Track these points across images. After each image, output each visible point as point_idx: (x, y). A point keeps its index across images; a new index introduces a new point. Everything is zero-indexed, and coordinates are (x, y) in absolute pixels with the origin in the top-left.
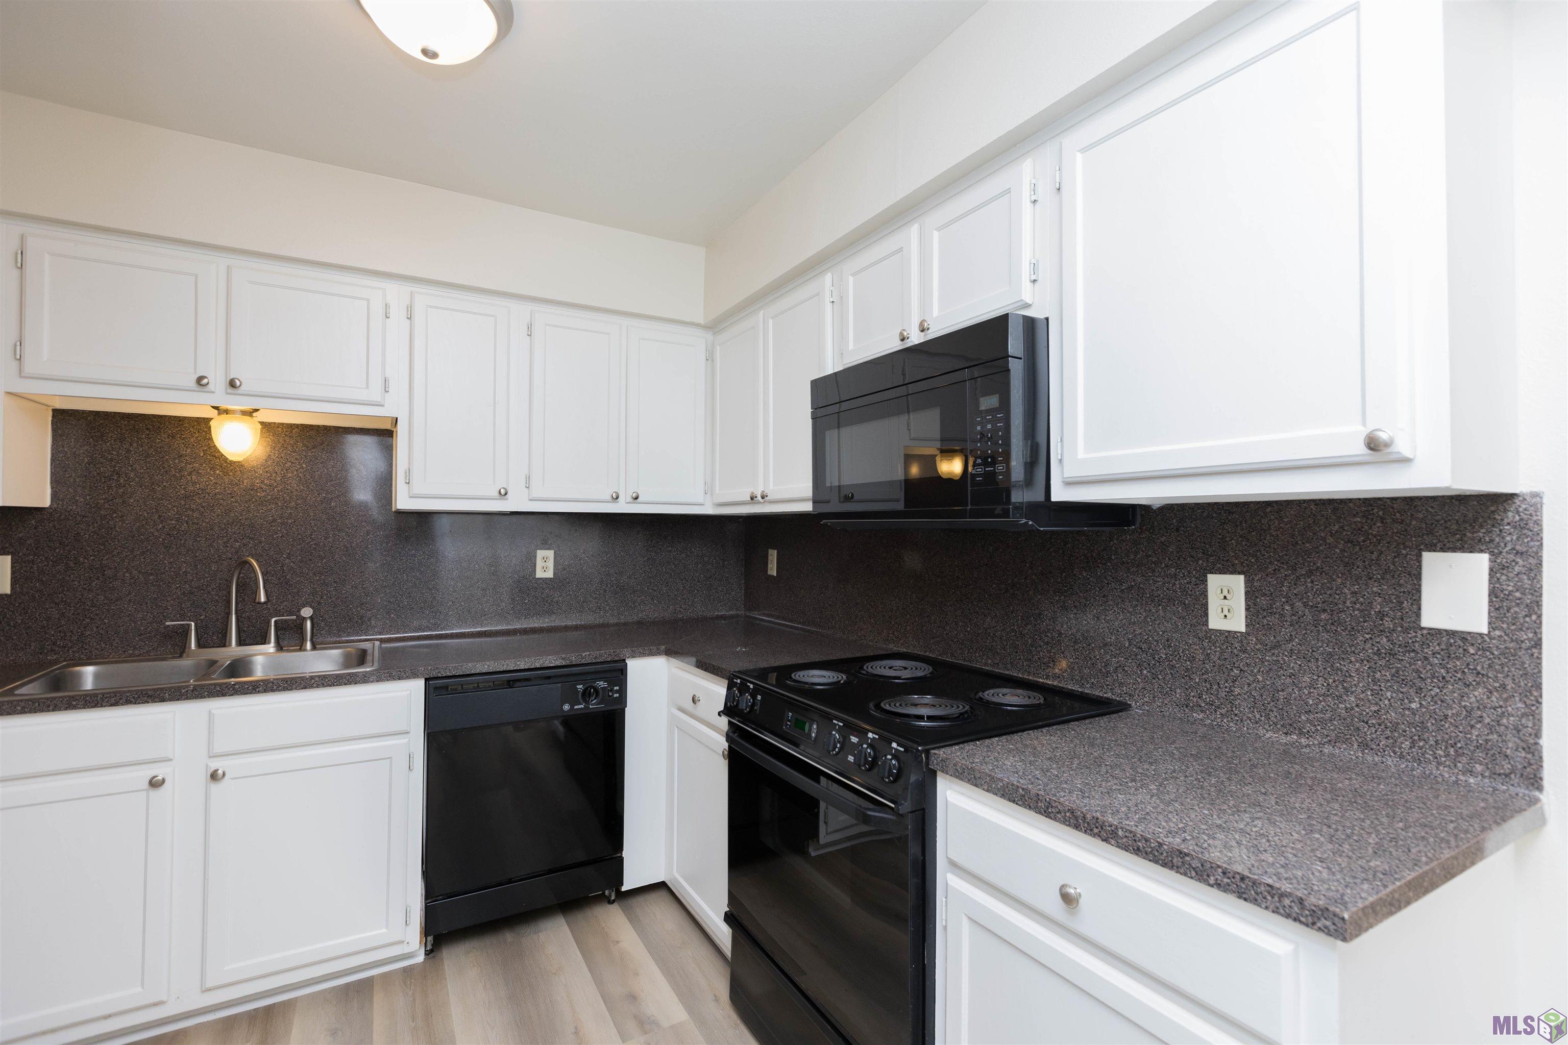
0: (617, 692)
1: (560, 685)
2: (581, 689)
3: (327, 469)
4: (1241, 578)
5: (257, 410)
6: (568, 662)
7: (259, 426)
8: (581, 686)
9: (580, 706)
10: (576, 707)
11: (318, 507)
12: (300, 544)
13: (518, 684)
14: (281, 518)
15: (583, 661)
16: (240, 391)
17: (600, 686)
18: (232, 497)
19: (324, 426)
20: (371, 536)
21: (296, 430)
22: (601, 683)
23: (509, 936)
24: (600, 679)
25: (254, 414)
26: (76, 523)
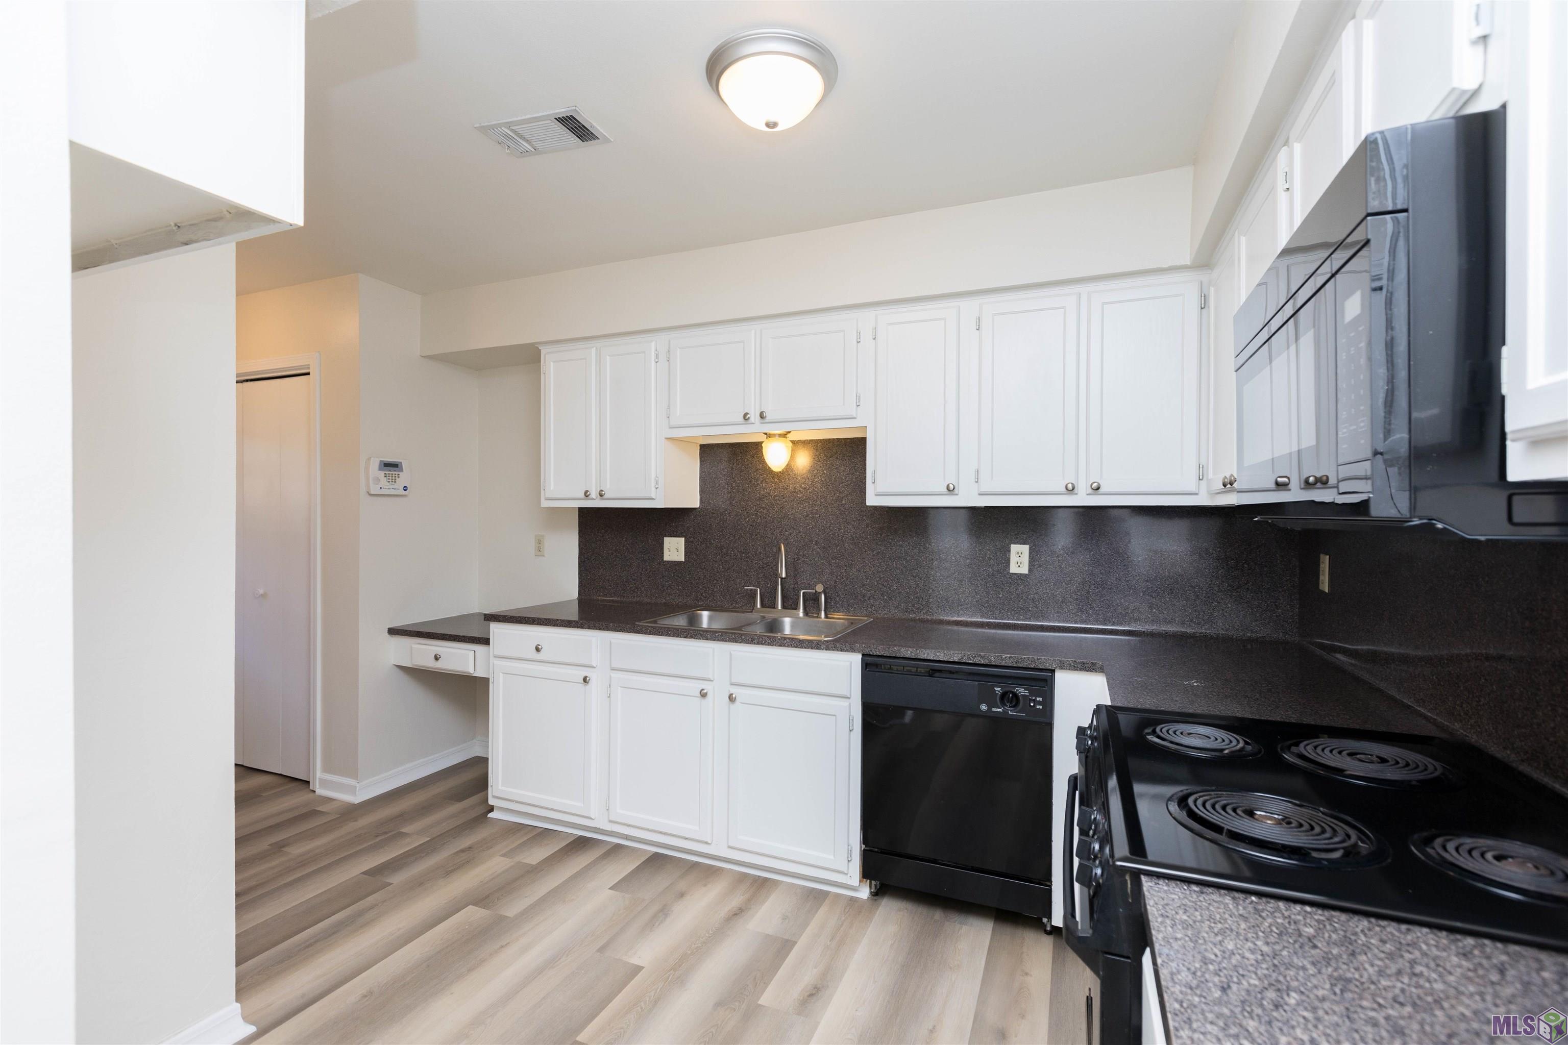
0: (1040, 703)
1: (976, 683)
2: (999, 691)
3: (840, 474)
5: (790, 432)
6: (987, 661)
7: (791, 444)
8: (999, 689)
9: (999, 710)
10: (994, 709)
11: (834, 505)
12: (823, 534)
13: (937, 674)
14: (812, 513)
15: (1003, 663)
16: (766, 421)
17: (1020, 692)
18: (784, 498)
19: (837, 439)
20: (870, 528)
21: (820, 444)
22: (1022, 690)
23: (938, 914)
24: (1021, 685)
25: (788, 435)
26: (710, 518)
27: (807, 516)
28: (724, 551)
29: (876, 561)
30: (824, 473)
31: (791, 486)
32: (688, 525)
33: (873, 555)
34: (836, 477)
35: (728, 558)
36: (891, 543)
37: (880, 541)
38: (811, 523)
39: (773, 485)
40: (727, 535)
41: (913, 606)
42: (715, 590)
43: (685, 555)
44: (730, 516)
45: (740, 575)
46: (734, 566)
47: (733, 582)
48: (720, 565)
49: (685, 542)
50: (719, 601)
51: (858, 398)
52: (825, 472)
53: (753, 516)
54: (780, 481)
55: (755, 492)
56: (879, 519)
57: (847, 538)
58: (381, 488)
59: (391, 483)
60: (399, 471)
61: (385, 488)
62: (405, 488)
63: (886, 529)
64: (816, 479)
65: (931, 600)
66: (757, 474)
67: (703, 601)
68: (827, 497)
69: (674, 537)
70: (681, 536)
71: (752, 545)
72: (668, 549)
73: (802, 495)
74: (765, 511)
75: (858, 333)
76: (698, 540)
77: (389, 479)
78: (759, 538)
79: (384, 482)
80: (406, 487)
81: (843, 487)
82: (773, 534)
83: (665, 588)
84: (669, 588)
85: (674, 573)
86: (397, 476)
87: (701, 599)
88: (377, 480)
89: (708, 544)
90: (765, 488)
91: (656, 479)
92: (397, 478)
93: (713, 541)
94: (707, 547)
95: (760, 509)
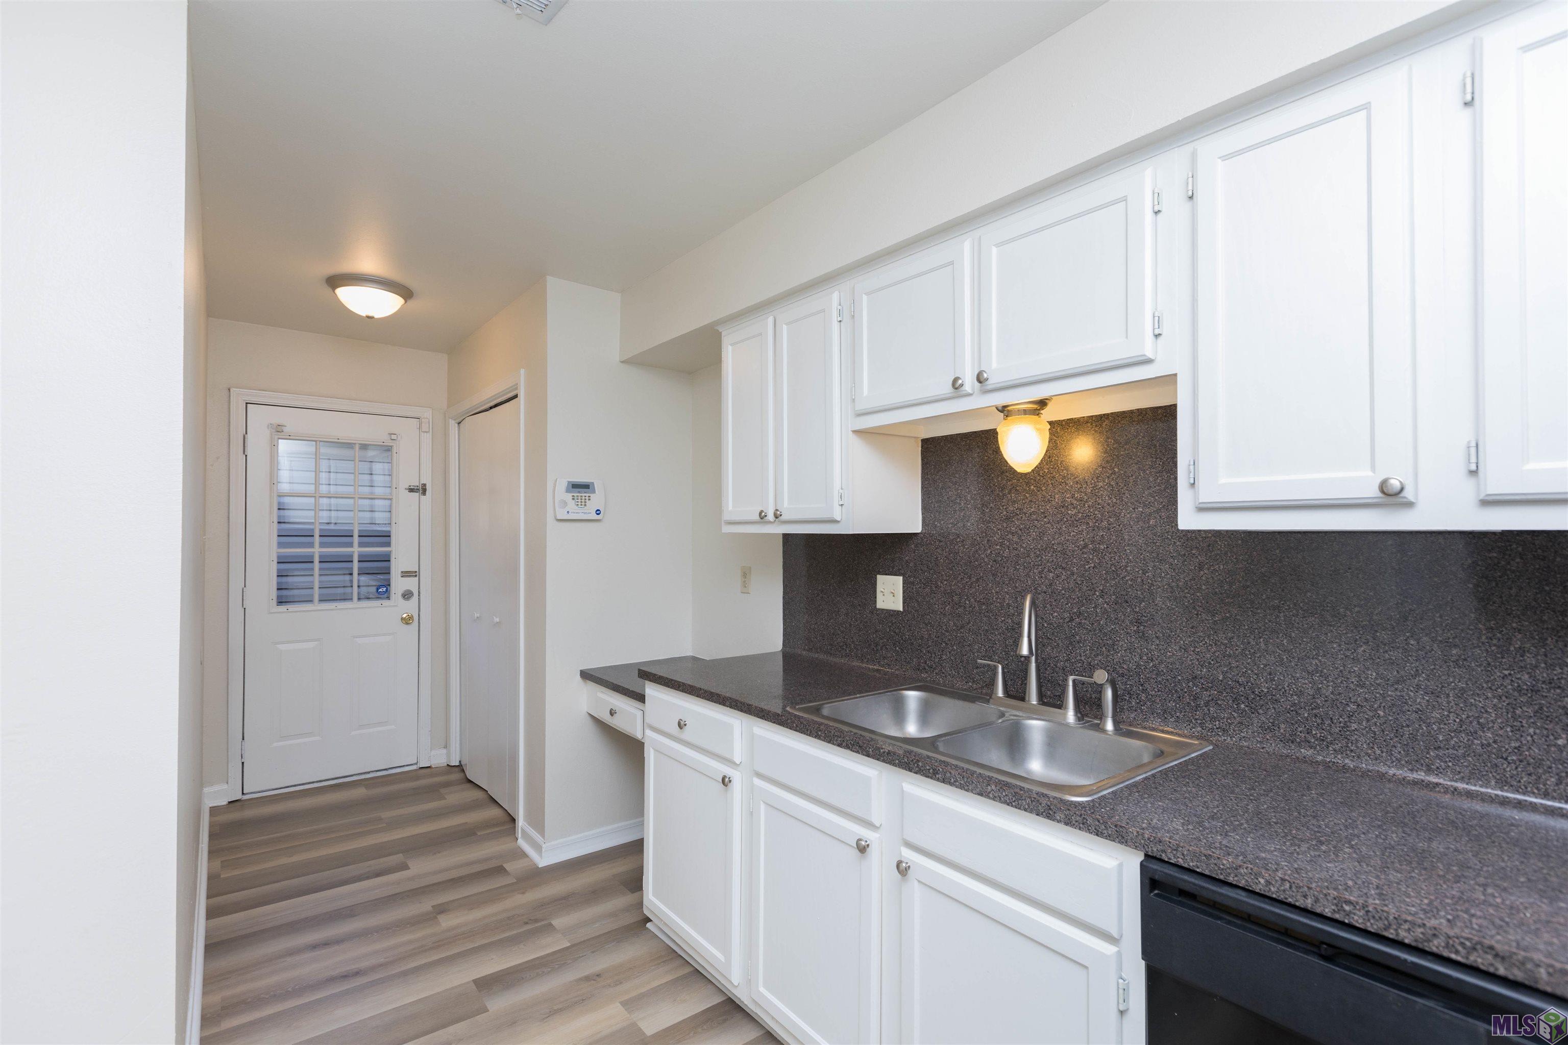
7: (1047, 426)
27: (1086, 546)
28: (956, 598)
29: (1221, 635)
30: (1114, 473)
31: (1057, 496)
32: (907, 558)
33: (1215, 622)
34: (1137, 478)
35: (961, 610)
36: (1253, 602)
37: (1228, 597)
38: (1092, 559)
39: (1027, 495)
40: (959, 574)
41: (1309, 732)
42: (944, 657)
43: (904, 603)
44: (963, 546)
45: (979, 638)
46: (969, 623)
47: (968, 648)
48: (950, 620)
49: (903, 584)
50: (950, 675)
51: (1158, 320)
52: (1116, 470)
53: (997, 545)
54: (1039, 490)
55: (999, 509)
56: (1226, 553)
57: (1160, 587)
58: (568, 512)
59: (580, 506)
60: (591, 493)
61: (574, 513)
62: (598, 512)
63: (1242, 574)
64: (1101, 484)
65: (1354, 726)
66: (1002, 479)
67: (926, 672)
68: (1120, 513)
69: (889, 575)
70: (898, 574)
71: (997, 592)
72: (882, 592)
73: (1075, 511)
74: (1015, 539)
75: (1156, 195)
76: (920, 580)
77: (578, 502)
78: (1006, 580)
79: (571, 505)
80: (599, 510)
81: (1150, 495)
82: (1028, 575)
83: (879, 648)
84: (884, 648)
85: (890, 627)
86: (587, 498)
87: (925, 669)
88: (564, 504)
89: (934, 588)
90: (1014, 501)
91: (841, 491)
92: (587, 501)
93: (941, 582)
94: (932, 592)
95: (1007, 535)
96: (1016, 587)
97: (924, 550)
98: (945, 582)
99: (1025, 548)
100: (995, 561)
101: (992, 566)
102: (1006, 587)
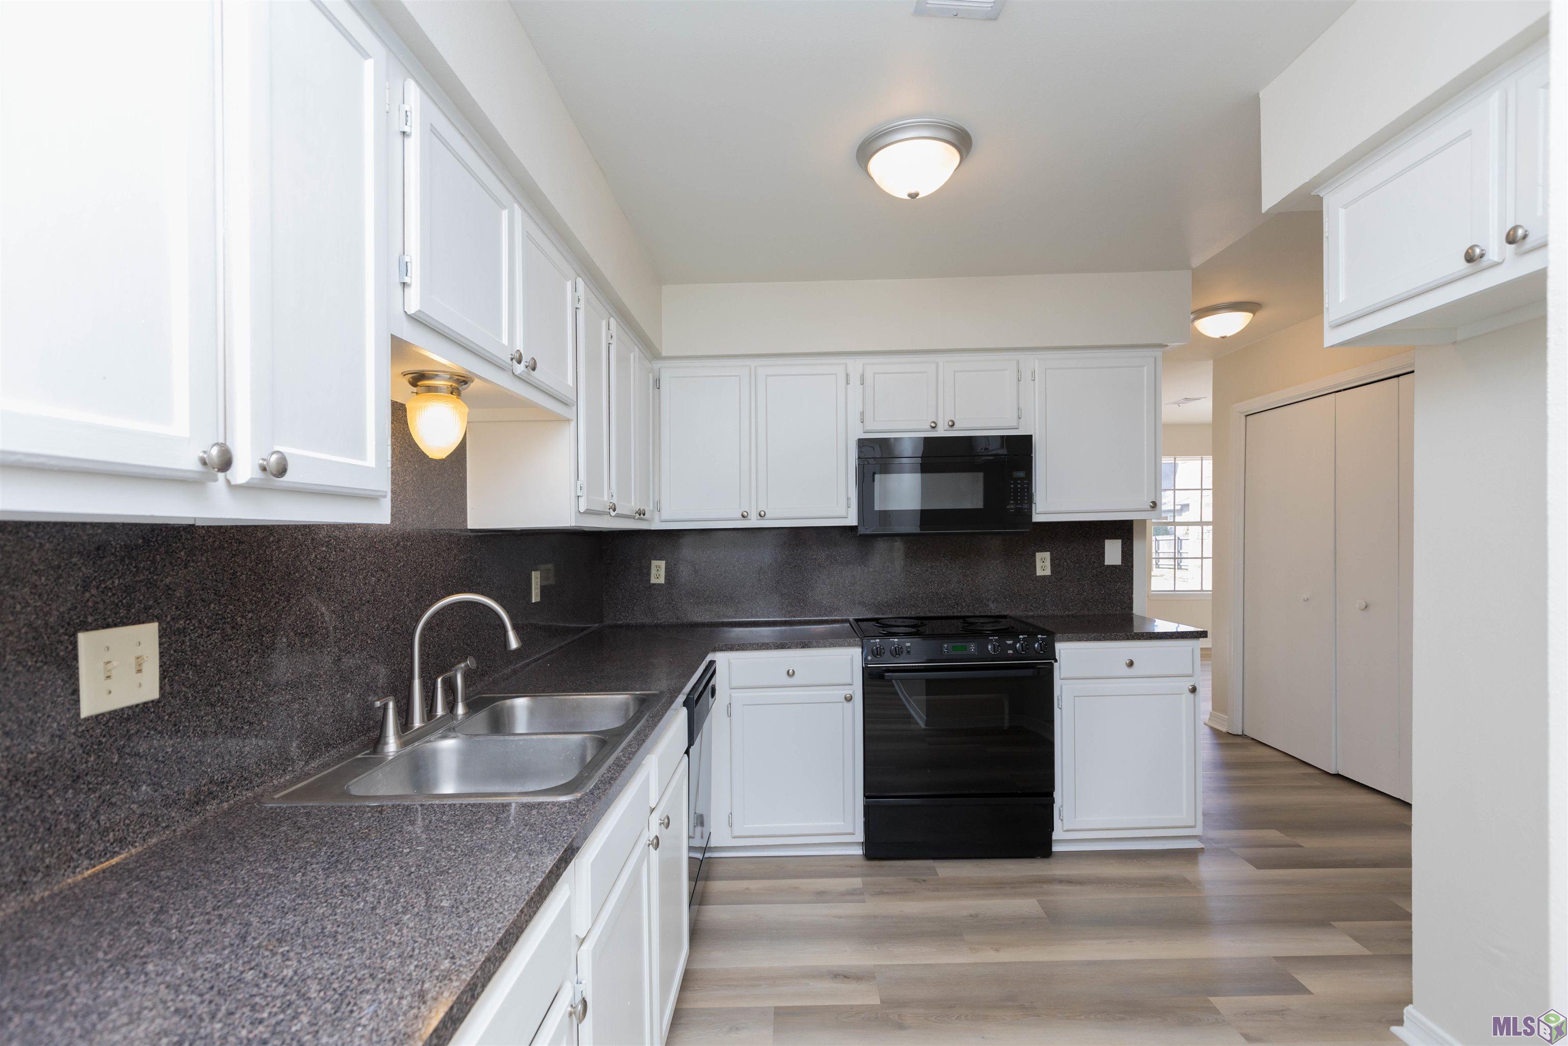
4: (1049, 553)
26: (234, 556)
32: (167, 581)
40: (273, 596)
43: (162, 681)
48: (257, 680)
49: (159, 637)
69: (116, 625)
70: (143, 617)
76: (200, 622)
89: (229, 631)
93: (243, 617)
94: (225, 637)
95: (334, 532)
96: (343, 602)
97: (208, 560)
98: (250, 615)
99: (351, 549)
100: (320, 569)
101: (317, 577)
102: (333, 603)
